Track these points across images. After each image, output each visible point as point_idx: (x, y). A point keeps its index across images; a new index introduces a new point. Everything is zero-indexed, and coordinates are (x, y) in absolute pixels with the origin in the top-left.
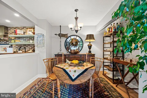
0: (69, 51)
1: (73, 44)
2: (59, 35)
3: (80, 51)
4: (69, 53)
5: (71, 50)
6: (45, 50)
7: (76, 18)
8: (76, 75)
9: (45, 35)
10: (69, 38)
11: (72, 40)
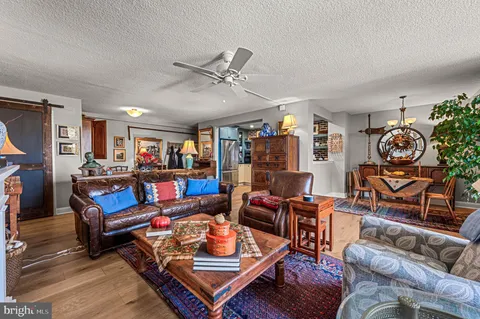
0: (389, 159)
1: (397, 145)
2: (367, 131)
3: (416, 160)
4: (386, 164)
5: (392, 158)
6: (343, 157)
7: (403, 110)
8: (398, 186)
9: (344, 134)
10: (389, 135)
11: (396, 137)
